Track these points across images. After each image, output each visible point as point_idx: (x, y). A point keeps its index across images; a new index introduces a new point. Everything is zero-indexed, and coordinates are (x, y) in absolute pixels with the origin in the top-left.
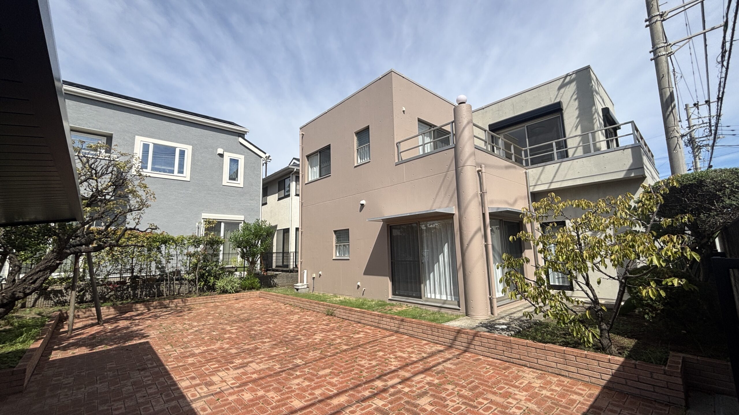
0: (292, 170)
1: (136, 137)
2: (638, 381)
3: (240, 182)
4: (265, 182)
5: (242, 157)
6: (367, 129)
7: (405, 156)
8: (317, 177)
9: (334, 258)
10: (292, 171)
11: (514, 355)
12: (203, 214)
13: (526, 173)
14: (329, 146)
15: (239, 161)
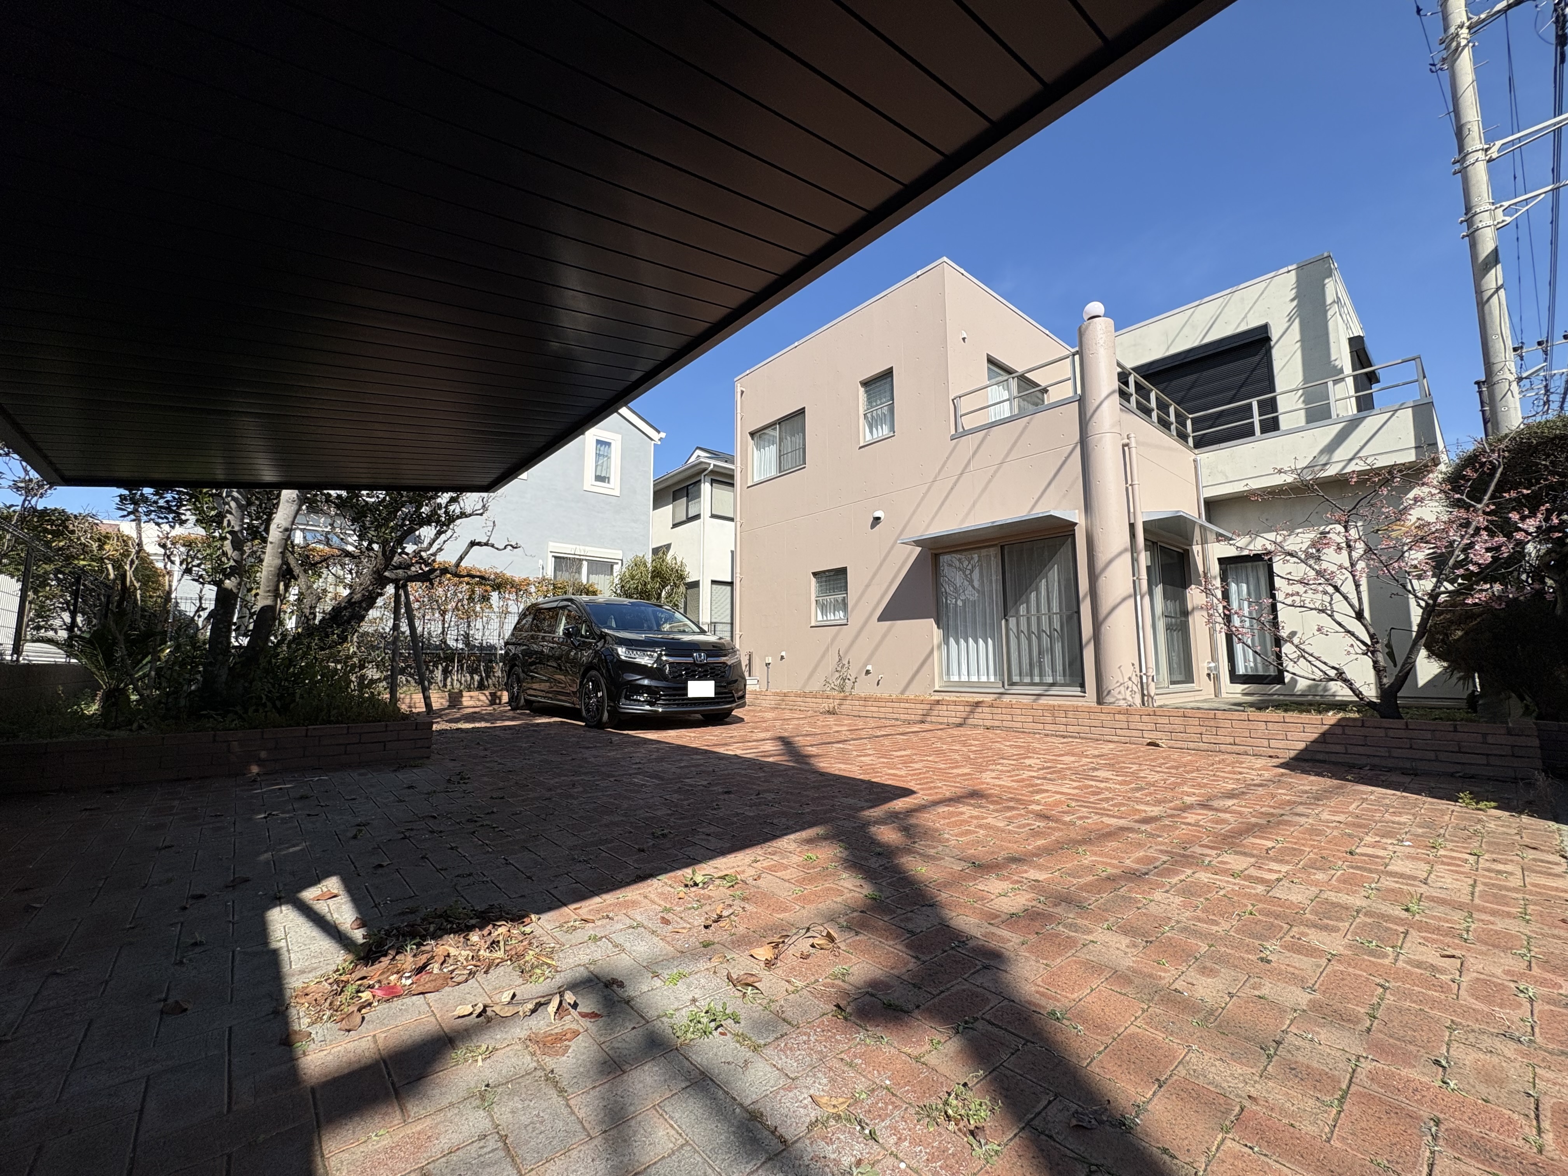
0: (704, 466)
2: (1460, 752)
3: (614, 487)
4: (658, 487)
5: (618, 437)
6: (888, 374)
7: (968, 423)
8: (774, 473)
9: (813, 624)
10: (705, 470)
11: (1222, 739)
12: (551, 544)
13: (1195, 461)
14: (802, 411)
15: (613, 446)
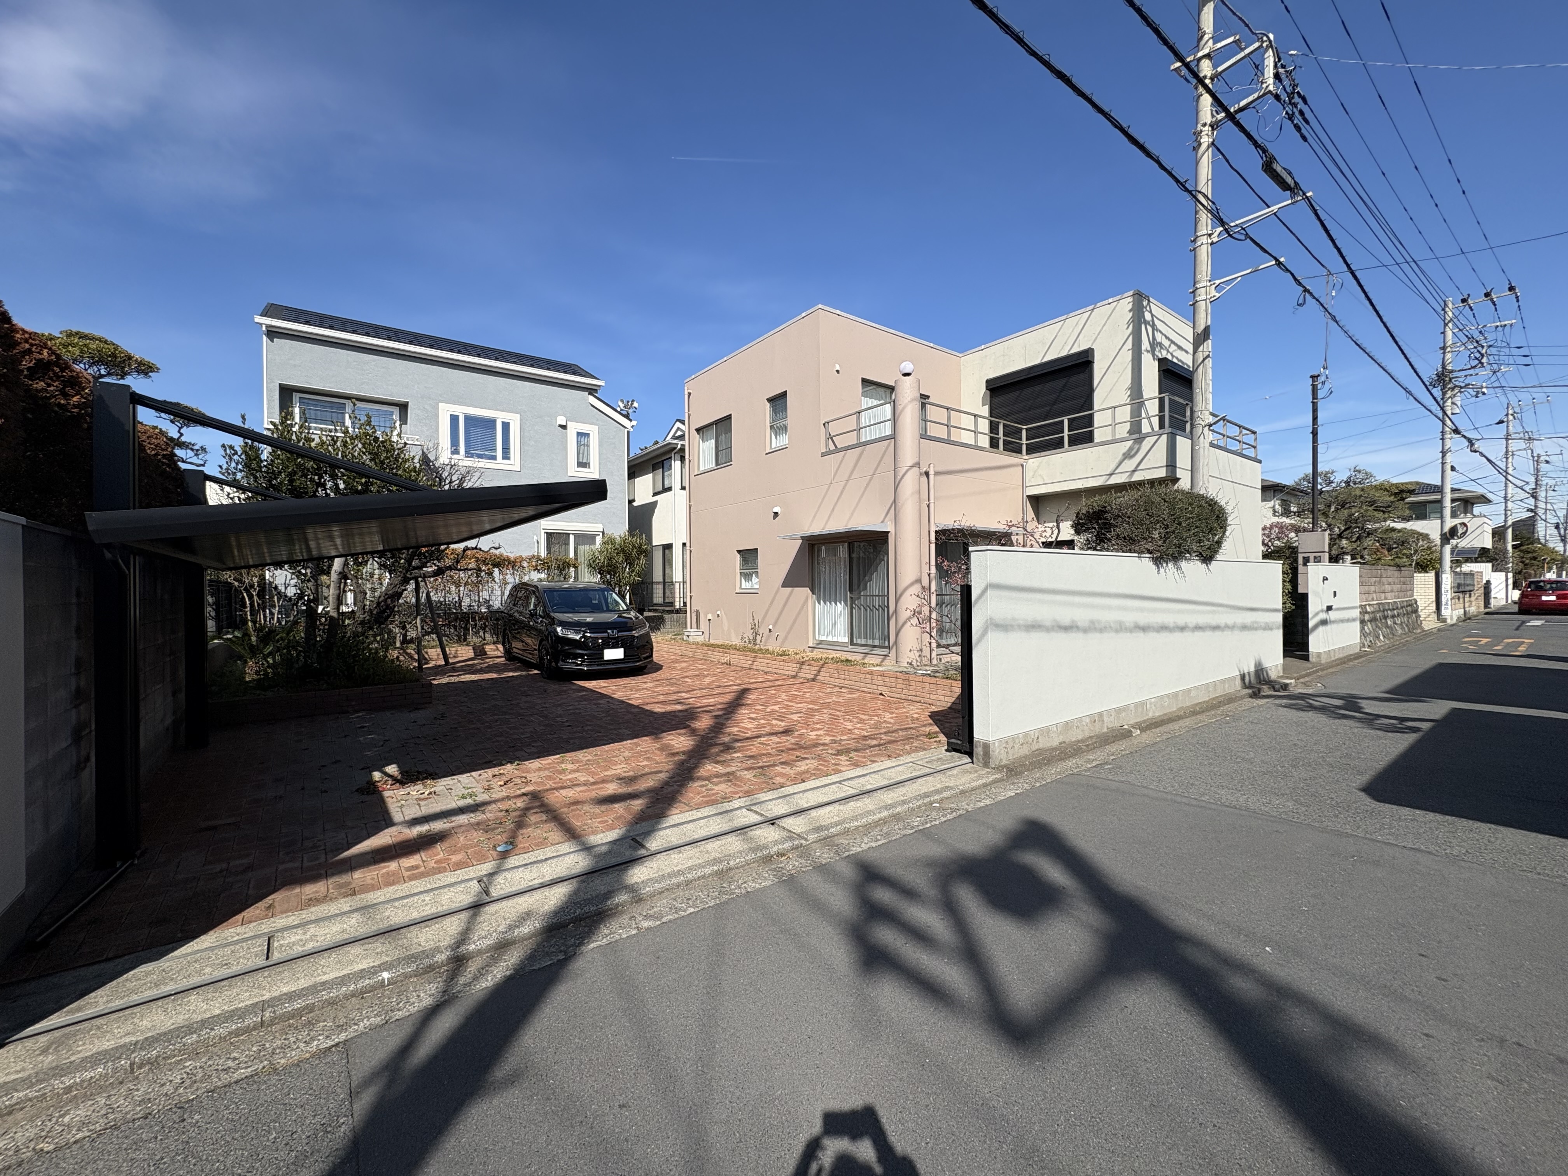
0: (674, 446)
1: (440, 404)
3: (594, 469)
5: (595, 427)
6: (784, 395)
8: (713, 465)
9: (738, 591)
13: (1023, 464)
14: (729, 417)
15: (591, 436)
